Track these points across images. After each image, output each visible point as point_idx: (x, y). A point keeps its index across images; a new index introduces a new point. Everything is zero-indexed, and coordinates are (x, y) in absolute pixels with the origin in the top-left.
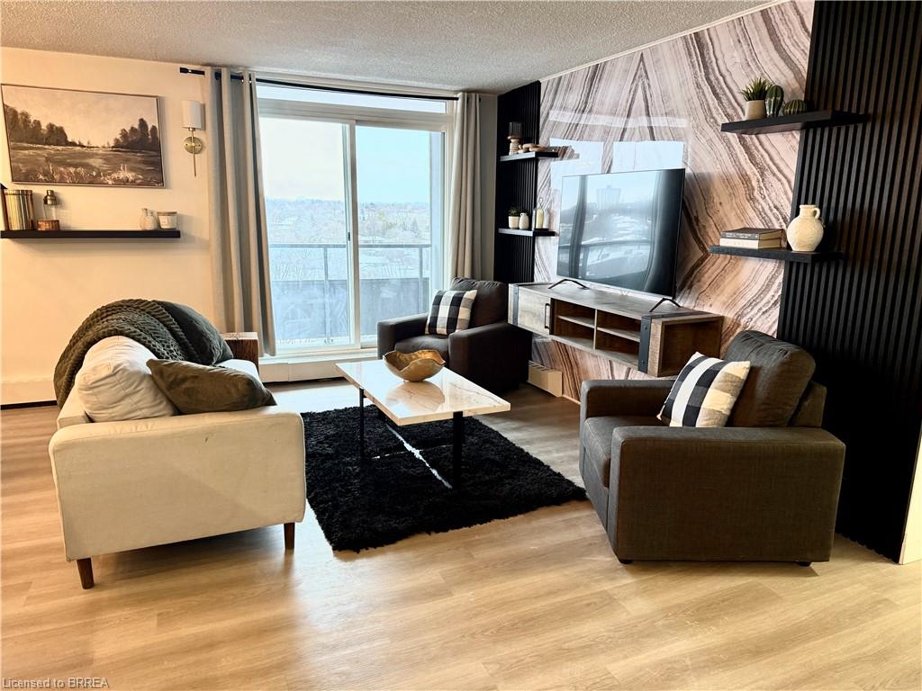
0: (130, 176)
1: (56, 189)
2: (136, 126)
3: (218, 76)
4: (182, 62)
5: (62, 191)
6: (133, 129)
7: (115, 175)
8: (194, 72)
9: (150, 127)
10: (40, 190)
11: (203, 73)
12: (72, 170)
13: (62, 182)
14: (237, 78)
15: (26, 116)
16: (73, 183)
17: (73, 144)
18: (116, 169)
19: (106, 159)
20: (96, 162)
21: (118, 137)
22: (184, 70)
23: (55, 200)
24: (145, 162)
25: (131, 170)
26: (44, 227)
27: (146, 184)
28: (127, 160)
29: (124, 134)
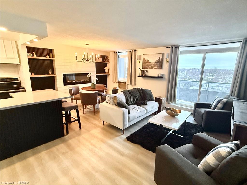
0: (157, 67)
1: (147, 70)
2: (159, 59)
3: (173, 47)
4: (167, 46)
5: (148, 70)
6: (158, 59)
7: (155, 67)
8: (169, 48)
9: (161, 59)
10: (145, 70)
11: (170, 48)
12: (149, 67)
13: (148, 69)
14: (176, 47)
15: (145, 59)
16: (149, 69)
17: (150, 62)
18: (155, 66)
19: (154, 65)
20: (152, 65)
21: (156, 61)
22: (167, 48)
23: (147, 71)
24: (159, 65)
25: (157, 66)
26: (143, 75)
27: (159, 69)
28: (157, 65)
29: (157, 60)
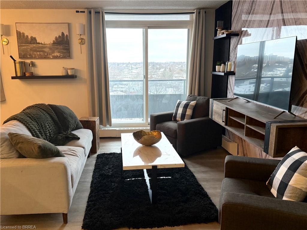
0: (58, 54)
1: (33, 61)
2: (61, 35)
3: (90, 12)
4: (77, 8)
5: (36, 61)
6: (59, 36)
7: (53, 55)
8: (81, 12)
9: (65, 35)
10: (28, 61)
11: (84, 12)
12: (38, 53)
13: (35, 58)
14: (97, 13)
15: (23, 34)
16: (39, 58)
17: (39, 43)
18: (53, 52)
19: (50, 49)
20: (47, 50)
21: (54, 40)
22: (77, 12)
23: (33, 65)
24: (63, 49)
25: (59, 52)
26: (27, 75)
27: (64, 57)
28: (57, 49)
29: (56, 38)
